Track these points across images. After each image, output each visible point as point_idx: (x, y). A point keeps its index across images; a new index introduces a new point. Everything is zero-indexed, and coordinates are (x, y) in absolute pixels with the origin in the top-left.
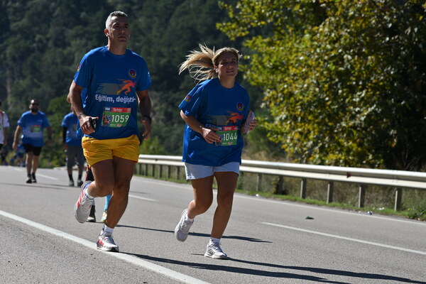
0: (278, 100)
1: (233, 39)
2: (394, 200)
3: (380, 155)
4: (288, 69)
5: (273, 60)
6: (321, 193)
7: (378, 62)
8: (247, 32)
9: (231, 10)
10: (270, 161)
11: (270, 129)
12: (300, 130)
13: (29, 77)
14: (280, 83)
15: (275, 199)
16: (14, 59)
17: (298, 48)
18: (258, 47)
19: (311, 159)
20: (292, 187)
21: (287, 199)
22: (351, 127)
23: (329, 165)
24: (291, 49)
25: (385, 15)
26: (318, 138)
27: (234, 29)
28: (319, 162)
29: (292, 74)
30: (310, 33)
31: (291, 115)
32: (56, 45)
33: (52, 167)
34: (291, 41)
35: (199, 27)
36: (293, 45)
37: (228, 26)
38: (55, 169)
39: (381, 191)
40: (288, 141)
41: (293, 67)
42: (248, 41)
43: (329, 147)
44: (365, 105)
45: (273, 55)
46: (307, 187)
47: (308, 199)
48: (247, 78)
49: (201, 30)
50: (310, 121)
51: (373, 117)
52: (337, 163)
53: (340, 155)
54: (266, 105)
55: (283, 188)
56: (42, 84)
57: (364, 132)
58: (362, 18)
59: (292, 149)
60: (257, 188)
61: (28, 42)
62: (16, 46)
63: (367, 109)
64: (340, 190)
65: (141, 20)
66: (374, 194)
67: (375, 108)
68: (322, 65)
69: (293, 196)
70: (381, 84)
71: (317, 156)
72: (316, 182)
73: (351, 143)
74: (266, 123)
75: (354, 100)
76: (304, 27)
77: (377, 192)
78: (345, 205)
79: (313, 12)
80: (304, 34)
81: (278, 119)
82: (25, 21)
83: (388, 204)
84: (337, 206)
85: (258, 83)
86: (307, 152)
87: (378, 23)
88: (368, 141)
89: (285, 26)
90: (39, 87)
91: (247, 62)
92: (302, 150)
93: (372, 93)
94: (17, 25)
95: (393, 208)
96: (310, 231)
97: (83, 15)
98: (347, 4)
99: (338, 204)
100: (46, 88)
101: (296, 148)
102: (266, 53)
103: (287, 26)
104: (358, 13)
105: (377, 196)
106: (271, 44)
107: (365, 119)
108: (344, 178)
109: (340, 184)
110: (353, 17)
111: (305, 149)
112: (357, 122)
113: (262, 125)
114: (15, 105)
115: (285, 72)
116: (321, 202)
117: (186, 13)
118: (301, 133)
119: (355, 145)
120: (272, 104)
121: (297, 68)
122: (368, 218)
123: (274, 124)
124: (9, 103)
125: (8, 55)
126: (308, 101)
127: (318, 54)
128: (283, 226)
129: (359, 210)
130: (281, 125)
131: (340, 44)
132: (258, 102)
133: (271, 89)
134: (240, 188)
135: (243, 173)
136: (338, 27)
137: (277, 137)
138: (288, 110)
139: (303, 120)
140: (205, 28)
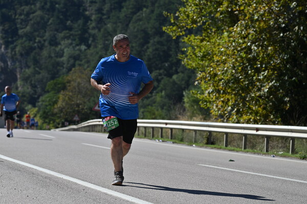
0: (207, 79)
1: (174, 38)
2: (289, 146)
3: (278, 116)
4: (213, 57)
5: (202, 51)
6: (239, 143)
7: (275, 51)
8: (184, 33)
9: (172, 17)
10: (201, 121)
11: (201, 99)
12: (222, 99)
13: (32, 66)
14: (207, 67)
15: (206, 147)
16: (21, 55)
17: (220, 43)
18: (192, 42)
19: (230, 119)
20: (218, 139)
21: (215, 148)
22: (258, 96)
23: (243, 123)
24: (215, 43)
25: (280, 18)
26: (234, 105)
27: (175, 31)
28: (235, 122)
29: (216, 60)
30: (227, 32)
31: (216, 89)
32: (51, 44)
33: (49, 129)
34: (214, 37)
35: (149, 29)
37: (170, 29)
38: (52, 130)
39: (280, 141)
40: (214, 107)
41: (217, 56)
42: (185, 37)
43: (243, 111)
44: (267, 81)
45: (202, 48)
46: (228, 139)
47: (229, 147)
48: (185, 64)
49: (150, 32)
50: (229, 93)
51: (273, 89)
52: (248, 122)
53: (251, 116)
54: (199, 83)
55: (212, 139)
56: (41, 71)
57: (267, 99)
58: (264, 21)
59: (217, 112)
60: (194, 140)
61: (31, 42)
62: (23, 45)
63: (269, 83)
64: (252, 140)
65: (109, 25)
66: (275, 143)
67: (274, 83)
68: (236, 53)
69: (219, 145)
70: (278, 66)
71: (235, 117)
72: (234, 135)
74: (199, 95)
75: (259, 77)
76: (223, 28)
77: (278, 141)
78: (255, 150)
79: (230, 17)
80: (223, 33)
81: (207, 92)
82: (28, 28)
83: (285, 149)
84: (250, 152)
85: (192, 67)
86: (227, 114)
87: (275, 23)
88: (270, 106)
90: (39, 73)
91: (183, 53)
92: (224, 113)
93: (271, 72)
94: (23, 32)
95: (288, 152)
96: (232, 170)
97: (69, 23)
98: (253, 11)
99: (251, 150)
100: (44, 74)
101: (219, 112)
102: (197, 46)
103: (212, 28)
104: (260, 17)
105: (278, 143)
106: (202, 41)
107: (267, 91)
108: (254, 132)
109: (252, 137)
110: (257, 20)
111: (226, 112)
112: (262, 93)
113: (195, 96)
114: (23, 86)
115: (211, 60)
116: (238, 149)
117: (140, 20)
118: (223, 102)
119: (260, 109)
120: (203, 82)
121: (219, 57)
122: (271, 159)
123: (204, 96)
124: (19, 85)
125: (17, 52)
126: (227, 79)
127: (233, 46)
128: (213, 167)
129: (265, 154)
130: (209, 96)
131: (249, 39)
133: (202, 72)
134: (182, 141)
135: (183, 130)
136: (247, 27)
137: (206, 104)
138: (214, 86)
139: (224, 92)
140: (154, 30)
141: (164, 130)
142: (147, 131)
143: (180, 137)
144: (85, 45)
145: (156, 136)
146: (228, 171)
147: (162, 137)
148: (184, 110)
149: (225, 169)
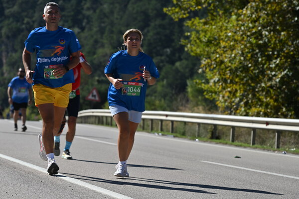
0: (212, 67)
1: (177, 20)
3: (291, 108)
4: (219, 43)
5: (207, 36)
6: (246, 138)
7: (289, 36)
8: (187, 15)
10: (206, 113)
11: (206, 89)
12: (229, 89)
13: (20, 50)
14: (213, 53)
15: (210, 142)
17: (227, 27)
18: (196, 26)
19: (238, 111)
20: (223, 134)
21: (220, 143)
22: (269, 87)
23: (252, 116)
24: (221, 27)
26: (243, 95)
27: (177, 13)
28: (244, 114)
29: (222, 46)
30: (236, 14)
31: (222, 78)
34: (221, 21)
35: (150, 11)
36: (223, 24)
37: (172, 10)
39: (293, 136)
40: (221, 98)
41: (224, 41)
42: (188, 22)
43: (252, 102)
44: (279, 70)
45: (208, 32)
46: (236, 133)
47: (236, 143)
48: (188, 50)
49: (152, 13)
50: (237, 82)
51: (285, 79)
52: (258, 115)
53: (261, 108)
54: (204, 72)
55: (217, 134)
57: (279, 90)
58: (276, 3)
59: (223, 104)
60: (197, 134)
61: (19, 24)
62: (10, 27)
63: (281, 73)
64: (261, 135)
65: (105, 6)
66: (287, 138)
67: (287, 72)
68: (245, 39)
69: (225, 140)
70: (292, 53)
71: (243, 109)
72: (242, 130)
73: (268, 99)
74: (203, 85)
75: (271, 66)
76: (231, 10)
77: (290, 137)
78: (265, 146)
80: (231, 16)
81: (212, 81)
82: (16, 8)
83: (298, 146)
84: (259, 148)
85: (196, 54)
86: (235, 107)
87: (288, 6)
88: (282, 97)
89: (217, 10)
91: (188, 38)
92: (231, 104)
93: (284, 60)
94: (10, 12)
96: (238, 167)
99: (260, 146)
101: (227, 104)
102: (202, 31)
103: (218, 10)
105: (290, 139)
106: (205, 23)
107: (279, 81)
108: (264, 126)
109: (261, 131)
110: (269, 2)
111: (233, 104)
112: (274, 83)
113: (200, 86)
115: (218, 45)
116: (246, 145)
118: (230, 92)
119: (272, 101)
120: (208, 70)
121: (226, 42)
122: (282, 156)
123: (209, 86)
124: (5, 71)
126: (235, 67)
127: (242, 31)
128: (217, 164)
129: (276, 150)
130: (215, 86)
131: (260, 23)
132: (196, 68)
133: (206, 58)
134: (183, 134)
135: (185, 123)
136: (257, 10)
137: (212, 95)
138: (220, 74)
139: (231, 82)
140: (155, 12)
141: (164, 123)
142: (146, 123)
143: (182, 131)
144: (79, 27)
145: (155, 129)
146: (233, 168)
147: (162, 130)
148: (187, 101)
149: (230, 166)
